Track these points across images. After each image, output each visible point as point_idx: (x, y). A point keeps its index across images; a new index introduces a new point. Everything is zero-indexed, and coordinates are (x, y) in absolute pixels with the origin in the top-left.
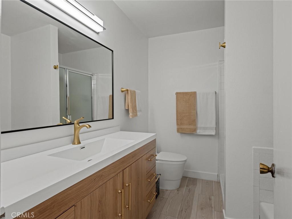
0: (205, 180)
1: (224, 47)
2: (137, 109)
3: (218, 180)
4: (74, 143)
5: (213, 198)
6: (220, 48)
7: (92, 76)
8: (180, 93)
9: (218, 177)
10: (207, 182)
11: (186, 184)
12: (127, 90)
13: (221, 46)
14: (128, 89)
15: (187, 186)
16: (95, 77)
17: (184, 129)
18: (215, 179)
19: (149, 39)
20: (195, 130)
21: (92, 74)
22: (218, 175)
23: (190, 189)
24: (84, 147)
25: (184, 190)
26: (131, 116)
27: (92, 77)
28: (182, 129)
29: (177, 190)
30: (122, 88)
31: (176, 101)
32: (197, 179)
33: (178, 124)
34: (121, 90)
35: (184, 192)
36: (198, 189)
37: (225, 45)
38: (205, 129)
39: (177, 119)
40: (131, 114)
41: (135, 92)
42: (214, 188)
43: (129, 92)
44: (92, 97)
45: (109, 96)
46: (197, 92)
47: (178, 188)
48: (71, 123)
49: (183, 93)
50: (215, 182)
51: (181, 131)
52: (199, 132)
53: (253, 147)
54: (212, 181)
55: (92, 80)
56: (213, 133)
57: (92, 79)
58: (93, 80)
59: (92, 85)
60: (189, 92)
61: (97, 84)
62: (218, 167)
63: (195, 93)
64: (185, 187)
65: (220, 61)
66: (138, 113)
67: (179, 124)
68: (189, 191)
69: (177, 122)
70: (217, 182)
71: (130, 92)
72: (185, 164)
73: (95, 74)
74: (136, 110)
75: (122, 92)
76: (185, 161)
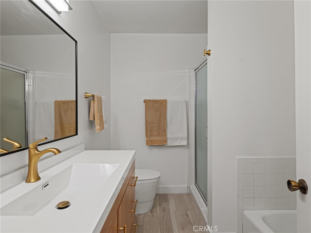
0: (175, 194)
1: (209, 54)
2: (104, 120)
3: (188, 192)
4: (28, 180)
5: (189, 213)
6: (205, 55)
7: (25, 73)
8: (150, 101)
9: (189, 189)
10: (178, 196)
11: (158, 202)
12: (93, 96)
13: (206, 53)
14: (94, 94)
15: (160, 205)
16: (30, 75)
17: (154, 140)
18: (185, 191)
19: (111, 34)
20: (166, 141)
21: (26, 70)
22: (188, 187)
23: (163, 208)
24: (48, 185)
25: (158, 210)
26: (98, 129)
27: (26, 75)
28: (151, 140)
29: (150, 212)
30: (86, 93)
31: (145, 110)
32: (167, 194)
33: (147, 136)
34: (85, 96)
35: (159, 213)
36: (172, 206)
37: (210, 53)
38: (176, 139)
39: (146, 130)
40: (97, 127)
41: (101, 98)
42: (186, 201)
43: (95, 98)
44: (25, 102)
45: (54, 101)
46: (168, 101)
47: (151, 209)
48: (20, 147)
49: (153, 101)
50: (185, 194)
51: (151, 144)
52: (169, 143)
53: (237, 157)
54: (183, 194)
55: (26, 79)
56: (185, 143)
57: (26, 77)
58: (28, 79)
59: (27, 87)
60: (159, 100)
61: (33, 85)
62: (188, 178)
63: (165, 101)
64: (158, 206)
65: (189, 69)
66: (105, 125)
67: (149, 135)
68: (164, 211)
69: (146, 133)
70: (188, 194)
71: (97, 98)
72: (158, 181)
73: (30, 71)
74: (102, 122)
75: (86, 98)
76: (159, 177)
